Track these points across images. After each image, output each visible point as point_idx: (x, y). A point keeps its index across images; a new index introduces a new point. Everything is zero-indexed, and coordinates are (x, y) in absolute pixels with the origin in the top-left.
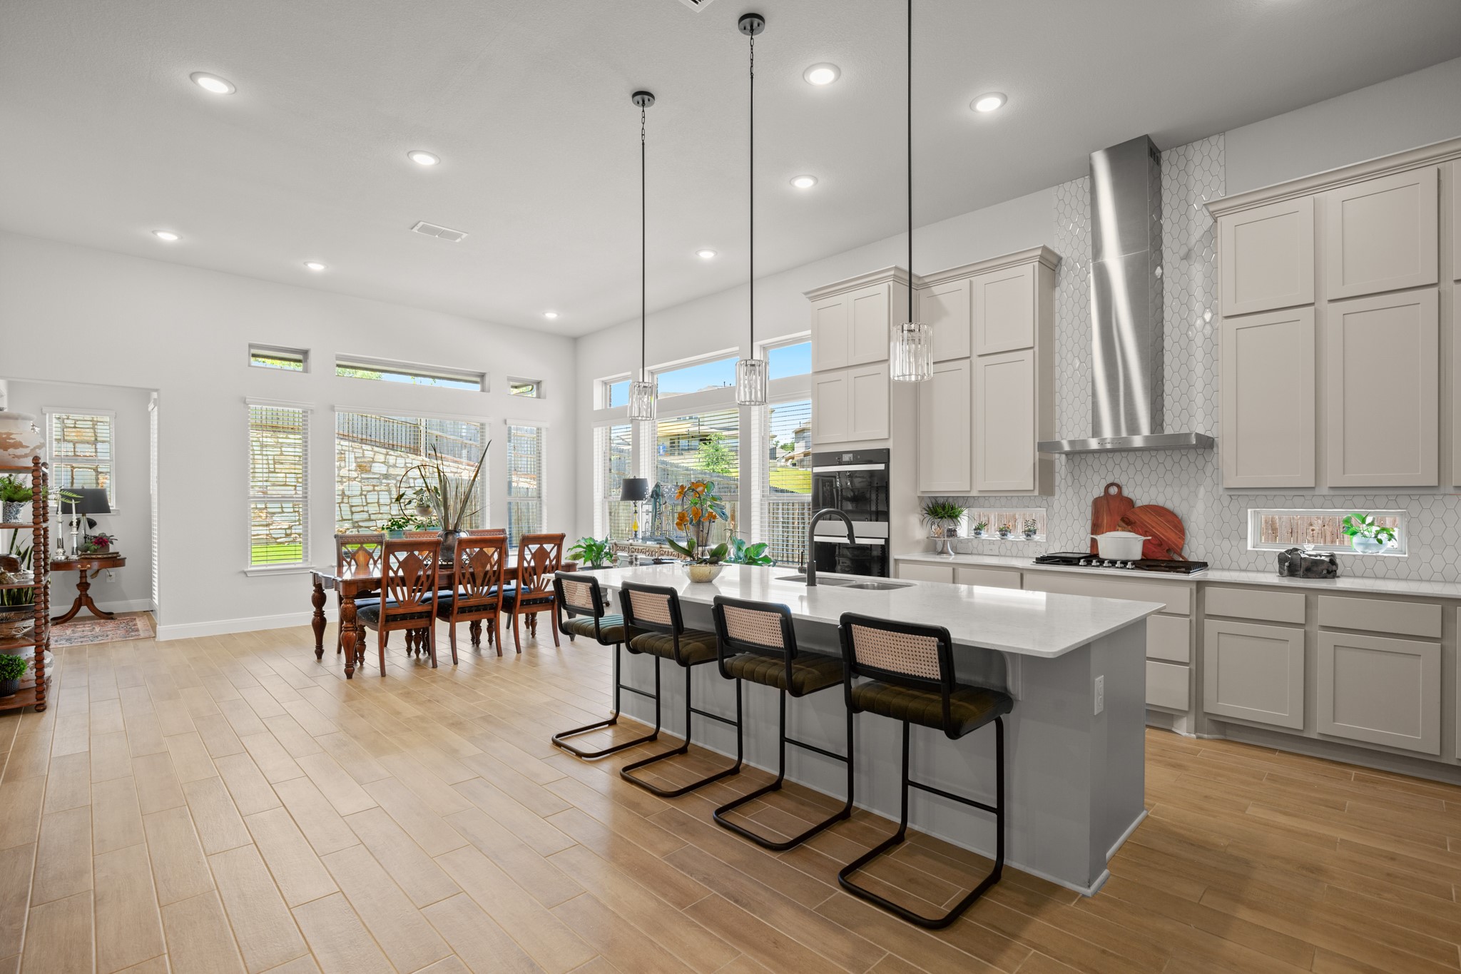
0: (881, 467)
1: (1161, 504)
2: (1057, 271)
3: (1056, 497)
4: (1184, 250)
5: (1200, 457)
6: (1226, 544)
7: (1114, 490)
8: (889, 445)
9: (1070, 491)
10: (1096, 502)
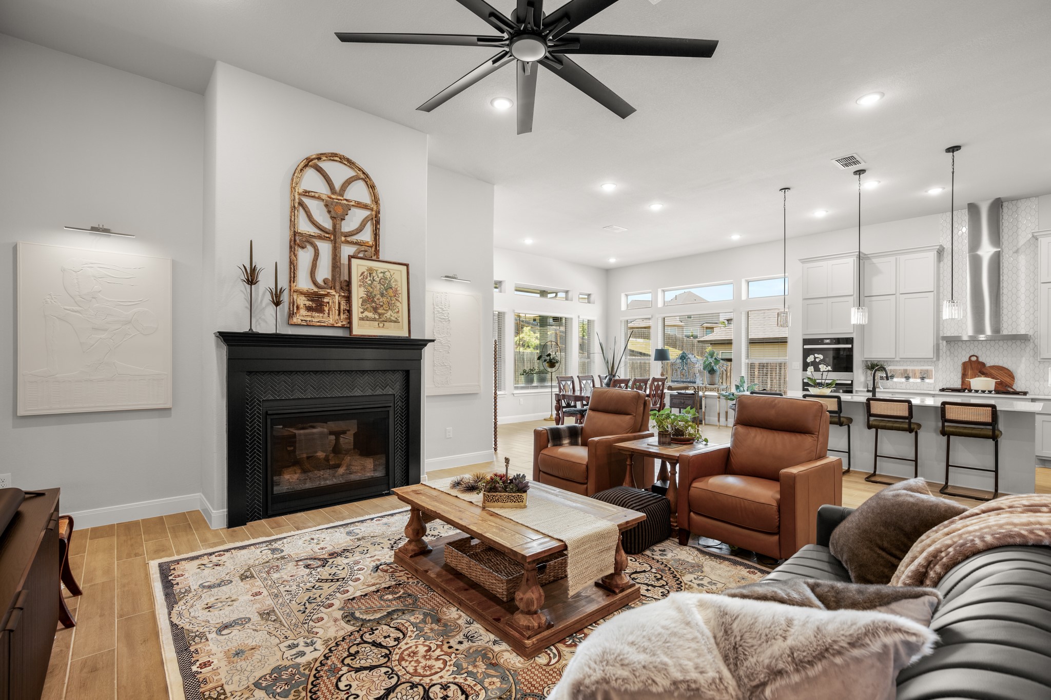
0: (850, 346)
1: (1001, 365)
2: (942, 254)
3: (940, 361)
4: (1015, 249)
5: (1023, 344)
6: (1037, 384)
7: (974, 359)
8: (854, 336)
9: (948, 359)
10: (964, 364)
